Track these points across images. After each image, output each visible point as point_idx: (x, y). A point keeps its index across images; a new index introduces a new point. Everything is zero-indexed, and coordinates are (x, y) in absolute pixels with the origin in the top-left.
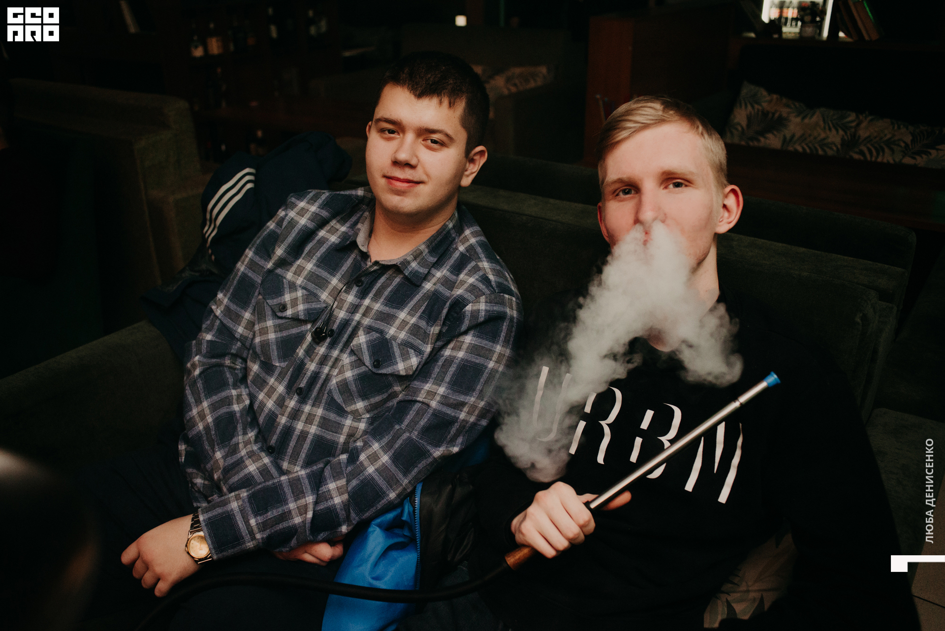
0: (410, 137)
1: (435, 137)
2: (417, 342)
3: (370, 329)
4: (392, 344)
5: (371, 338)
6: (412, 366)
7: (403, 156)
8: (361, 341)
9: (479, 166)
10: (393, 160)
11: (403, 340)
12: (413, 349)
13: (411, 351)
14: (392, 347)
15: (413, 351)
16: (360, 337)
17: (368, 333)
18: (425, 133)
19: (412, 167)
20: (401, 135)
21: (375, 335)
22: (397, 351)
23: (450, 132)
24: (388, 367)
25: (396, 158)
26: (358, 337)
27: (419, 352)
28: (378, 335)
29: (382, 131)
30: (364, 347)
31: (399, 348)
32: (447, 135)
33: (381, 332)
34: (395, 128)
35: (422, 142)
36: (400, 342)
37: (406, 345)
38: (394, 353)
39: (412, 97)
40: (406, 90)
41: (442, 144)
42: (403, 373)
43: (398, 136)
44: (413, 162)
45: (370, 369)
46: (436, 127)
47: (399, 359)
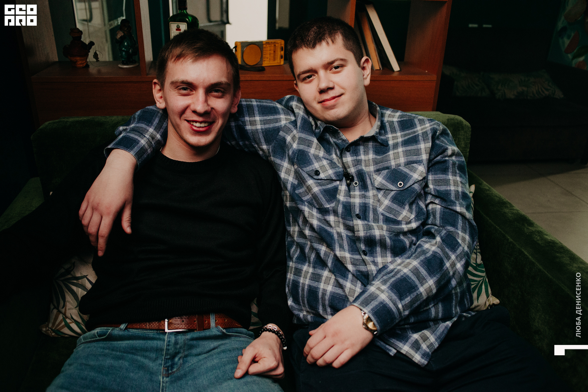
0: (322, 73)
1: (335, 64)
2: (415, 158)
3: (379, 171)
4: (400, 169)
5: (384, 175)
6: (422, 172)
7: (323, 85)
8: (380, 181)
9: (369, 69)
10: (319, 91)
11: (405, 163)
12: (414, 163)
13: (415, 165)
14: (402, 170)
15: (415, 164)
16: (377, 179)
17: (380, 174)
18: (329, 66)
19: (332, 88)
20: (316, 75)
21: (385, 172)
22: (406, 170)
23: (342, 57)
24: (408, 181)
25: (320, 89)
26: (376, 179)
27: (419, 162)
28: (387, 171)
29: (304, 80)
30: (384, 182)
31: (406, 168)
32: (342, 60)
33: (387, 168)
34: (312, 72)
35: (330, 72)
36: (404, 165)
37: (408, 164)
38: (406, 173)
39: (310, 50)
40: (304, 48)
41: (342, 66)
42: (420, 178)
43: (315, 77)
44: (331, 85)
45: (399, 190)
46: (332, 59)
47: (411, 174)
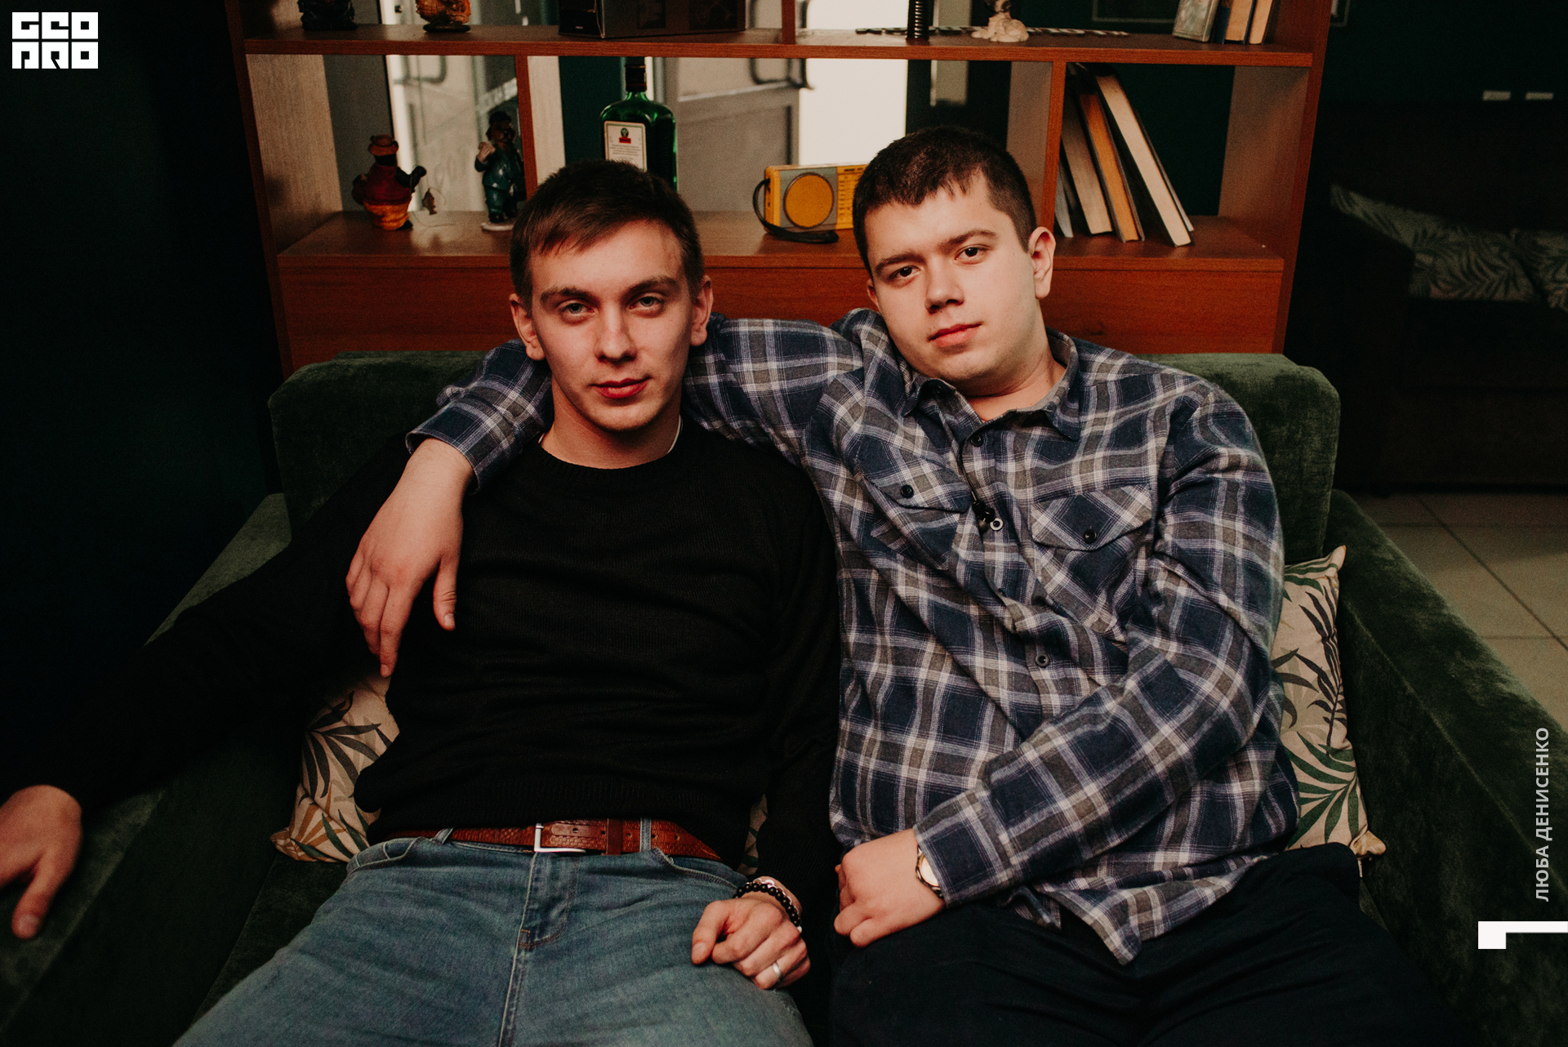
0: (935, 262)
1: (969, 243)
2: (1128, 472)
3: (1045, 501)
4: (1092, 497)
5: (1055, 511)
6: (1144, 507)
7: (938, 294)
8: (1044, 524)
10: (929, 306)
11: (1105, 482)
12: (1129, 485)
13: (1128, 489)
14: (1096, 501)
15: (1130, 487)
16: (1038, 520)
17: (1046, 507)
18: (954, 247)
19: (957, 302)
20: (922, 268)
21: (1059, 503)
22: (1107, 502)
23: (984, 227)
24: (1109, 529)
25: (929, 301)
26: (1036, 520)
27: (1140, 482)
28: (1062, 500)
29: (892, 278)
30: (1055, 528)
31: (1107, 495)
32: (984, 233)
33: (1064, 493)
34: (913, 260)
35: (955, 261)
36: (1102, 488)
37: (1114, 485)
38: (1104, 507)
39: (909, 208)
40: (896, 204)
41: (985, 249)
42: (1137, 523)
43: (918, 273)
44: (956, 296)
45: (1085, 551)
46: (963, 232)
47: (1117, 510)
